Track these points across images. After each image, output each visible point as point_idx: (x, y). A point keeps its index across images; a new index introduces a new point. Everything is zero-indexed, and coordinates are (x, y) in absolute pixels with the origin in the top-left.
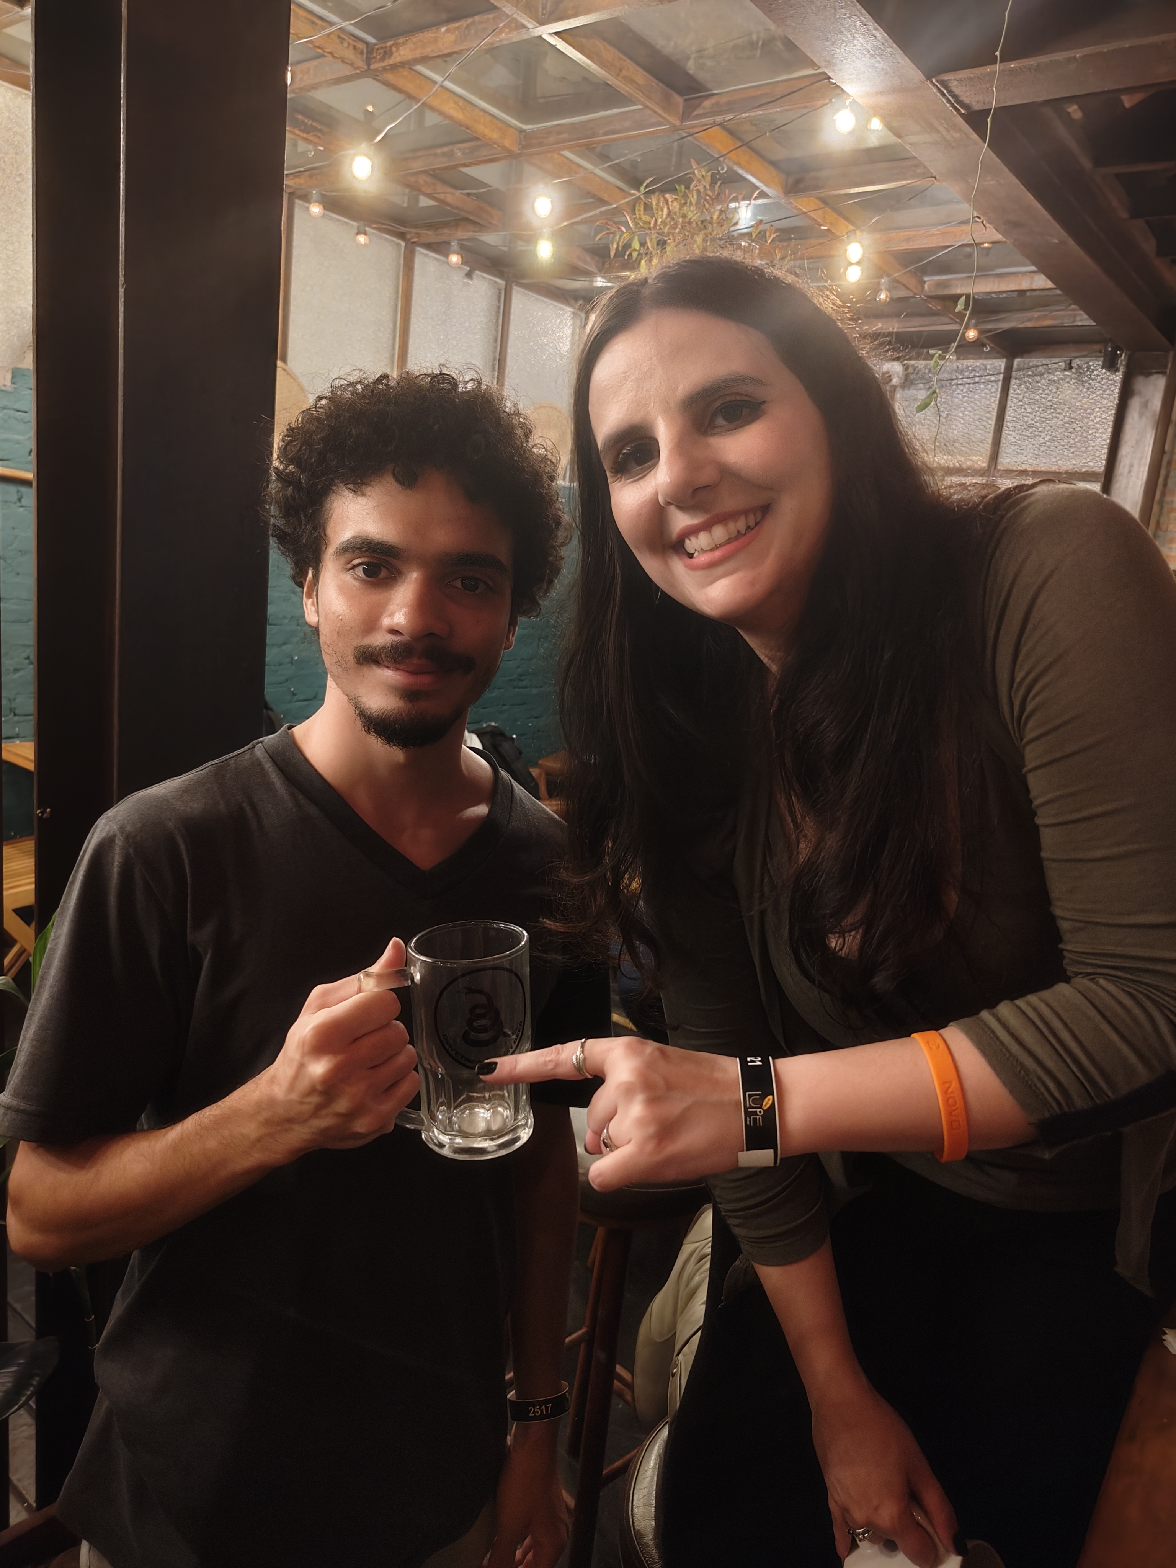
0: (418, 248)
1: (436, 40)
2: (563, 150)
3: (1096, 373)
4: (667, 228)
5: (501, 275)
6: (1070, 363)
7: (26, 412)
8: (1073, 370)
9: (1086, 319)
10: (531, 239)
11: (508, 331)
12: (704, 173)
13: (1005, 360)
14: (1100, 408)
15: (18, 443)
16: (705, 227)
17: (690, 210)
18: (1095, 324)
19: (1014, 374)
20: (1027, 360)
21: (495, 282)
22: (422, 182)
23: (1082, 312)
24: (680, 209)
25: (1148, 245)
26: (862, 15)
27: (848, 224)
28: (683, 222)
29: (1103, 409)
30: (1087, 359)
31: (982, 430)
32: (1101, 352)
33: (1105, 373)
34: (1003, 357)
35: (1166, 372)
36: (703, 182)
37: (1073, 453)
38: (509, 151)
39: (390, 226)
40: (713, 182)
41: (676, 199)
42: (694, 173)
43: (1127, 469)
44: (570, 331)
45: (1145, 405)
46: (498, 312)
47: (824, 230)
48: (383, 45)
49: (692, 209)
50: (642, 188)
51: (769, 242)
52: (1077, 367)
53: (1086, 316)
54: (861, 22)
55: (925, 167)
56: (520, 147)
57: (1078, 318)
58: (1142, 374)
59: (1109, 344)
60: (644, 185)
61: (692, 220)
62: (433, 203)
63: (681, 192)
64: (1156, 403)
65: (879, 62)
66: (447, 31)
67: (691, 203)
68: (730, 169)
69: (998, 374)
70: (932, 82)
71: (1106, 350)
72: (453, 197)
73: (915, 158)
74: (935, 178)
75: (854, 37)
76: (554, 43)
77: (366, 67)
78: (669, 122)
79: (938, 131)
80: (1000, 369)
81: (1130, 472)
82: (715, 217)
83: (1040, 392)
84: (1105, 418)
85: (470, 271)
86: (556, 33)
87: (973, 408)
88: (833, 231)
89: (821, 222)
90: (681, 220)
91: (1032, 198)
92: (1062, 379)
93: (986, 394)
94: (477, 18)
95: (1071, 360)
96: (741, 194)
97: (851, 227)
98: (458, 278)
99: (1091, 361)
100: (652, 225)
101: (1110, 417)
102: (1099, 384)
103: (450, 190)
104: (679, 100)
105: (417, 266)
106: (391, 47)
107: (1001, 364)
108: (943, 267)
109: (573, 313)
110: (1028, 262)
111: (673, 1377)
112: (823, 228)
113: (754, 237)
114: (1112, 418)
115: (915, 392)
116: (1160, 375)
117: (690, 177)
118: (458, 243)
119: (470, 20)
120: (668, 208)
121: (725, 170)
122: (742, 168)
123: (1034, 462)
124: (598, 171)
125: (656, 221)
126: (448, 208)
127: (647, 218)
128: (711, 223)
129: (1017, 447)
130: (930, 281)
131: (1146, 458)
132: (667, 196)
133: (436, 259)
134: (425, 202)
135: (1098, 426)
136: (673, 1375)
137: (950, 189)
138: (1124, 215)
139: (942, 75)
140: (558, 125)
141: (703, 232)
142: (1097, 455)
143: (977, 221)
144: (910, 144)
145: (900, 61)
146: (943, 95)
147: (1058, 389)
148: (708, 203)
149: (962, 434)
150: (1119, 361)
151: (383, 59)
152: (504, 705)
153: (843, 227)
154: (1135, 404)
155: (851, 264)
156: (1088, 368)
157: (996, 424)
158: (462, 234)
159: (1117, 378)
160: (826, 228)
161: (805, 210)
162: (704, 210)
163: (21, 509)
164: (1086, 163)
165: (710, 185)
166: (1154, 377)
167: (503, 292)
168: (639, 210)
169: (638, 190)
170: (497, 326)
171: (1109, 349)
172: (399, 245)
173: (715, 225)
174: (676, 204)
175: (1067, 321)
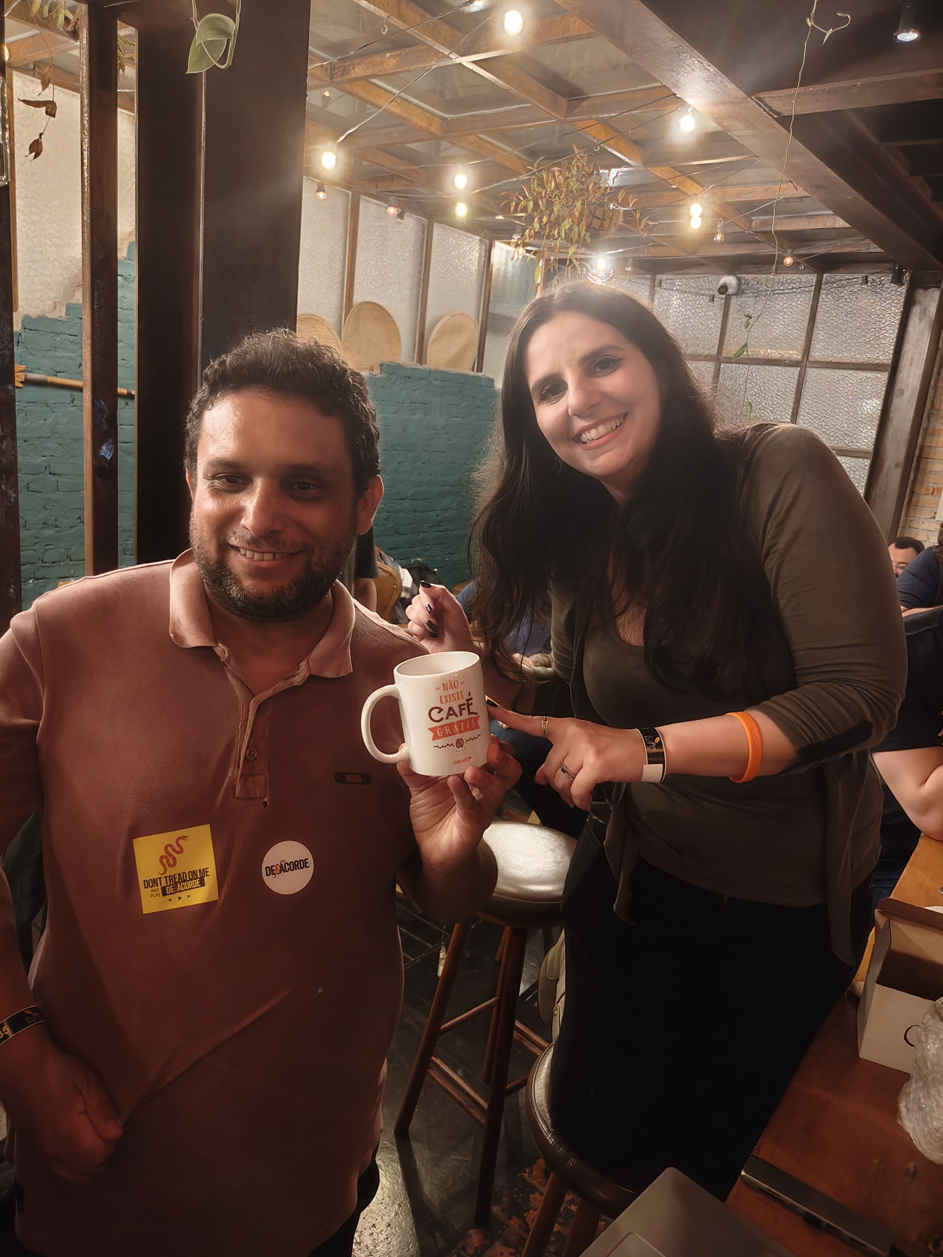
0: (362, 196)
1: (382, 63)
2: (480, 133)
3: (886, 286)
4: (554, 195)
5: (425, 215)
6: (866, 279)
7: (76, 336)
8: (869, 284)
9: (877, 248)
10: (452, 201)
11: (430, 257)
12: (582, 154)
13: (816, 275)
14: (889, 314)
15: (71, 358)
16: (583, 195)
17: (571, 182)
18: (883, 251)
19: (823, 286)
20: (833, 275)
21: (420, 219)
23: (872, 243)
24: (565, 180)
25: (925, 193)
26: (699, 57)
27: (692, 183)
28: (566, 191)
29: (892, 315)
30: (880, 275)
31: (798, 330)
32: (890, 270)
33: (893, 286)
34: (815, 272)
35: (940, 287)
36: (581, 161)
37: (868, 348)
38: (433, 134)
40: (589, 161)
41: (561, 172)
42: (575, 154)
43: (909, 362)
44: (477, 255)
45: (924, 312)
46: (422, 242)
48: (343, 64)
49: (573, 180)
50: (536, 164)
51: (631, 205)
52: (872, 281)
53: (876, 246)
54: (698, 61)
55: (749, 150)
56: (443, 131)
57: (870, 247)
58: (922, 287)
59: (898, 264)
60: (538, 161)
61: (573, 189)
63: (565, 165)
64: (933, 310)
65: (712, 86)
66: (391, 56)
67: (572, 176)
68: (602, 149)
69: (811, 286)
70: (751, 98)
71: (895, 268)
74: (757, 156)
75: (693, 70)
76: (471, 68)
77: (330, 80)
78: (556, 118)
79: (756, 128)
80: (813, 282)
81: (911, 364)
82: (590, 187)
83: (843, 300)
84: (893, 322)
85: (401, 212)
86: (473, 62)
87: (791, 312)
88: (681, 189)
89: (672, 184)
90: (565, 189)
91: (830, 170)
92: (860, 290)
93: (801, 301)
94: (413, 48)
95: (867, 276)
96: (611, 165)
99: (882, 276)
100: (543, 194)
101: (896, 321)
102: (889, 295)
104: (563, 101)
105: (361, 209)
106: (349, 65)
107: (813, 278)
109: (480, 240)
110: (826, 207)
112: (673, 186)
113: (620, 201)
114: (898, 322)
115: (746, 299)
116: (936, 289)
117: (572, 156)
119: (408, 50)
120: (555, 181)
121: (599, 149)
122: (611, 148)
123: (839, 355)
125: (546, 191)
126: (387, 170)
127: (540, 189)
128: (587, 191)
129: (824, 343)
130: (757, 220)
131: (924, 354)
132: (555, 169)
133: (375, 203)
135: (887, 327)
137: (769, 163)
138: (905, 173)
139: (759, 94)
140: (472, 115)
141: (581, 198)
142: (886, 350)
143: (788, 183)
145: (727, 85)
146: (760, 106)
147: (856, 298)
148: (585, 176)
149: (782, 333)
150: (904, 278)
151: (343, 75)
152: (427, 545)
153: (690, 187)
154: (916, 311)
155: (693, 218)
156: (881, 282)
157: (808, 325)
158: (397, 187)
159: (903, 290)
160: (675, 187)
161: (659, 175)
162: (582, 182)
163: (74, 408)
164: (874, 139)
165: (587, 164)
166: (930, 290)
167: (426, 227)
168: (534, 184)
169: (533, 167)
170: (422, 253)
171: (897, 268)
172: (347, 194)
173: (590, 193)
174: (561, 177)
175: (862, 248)
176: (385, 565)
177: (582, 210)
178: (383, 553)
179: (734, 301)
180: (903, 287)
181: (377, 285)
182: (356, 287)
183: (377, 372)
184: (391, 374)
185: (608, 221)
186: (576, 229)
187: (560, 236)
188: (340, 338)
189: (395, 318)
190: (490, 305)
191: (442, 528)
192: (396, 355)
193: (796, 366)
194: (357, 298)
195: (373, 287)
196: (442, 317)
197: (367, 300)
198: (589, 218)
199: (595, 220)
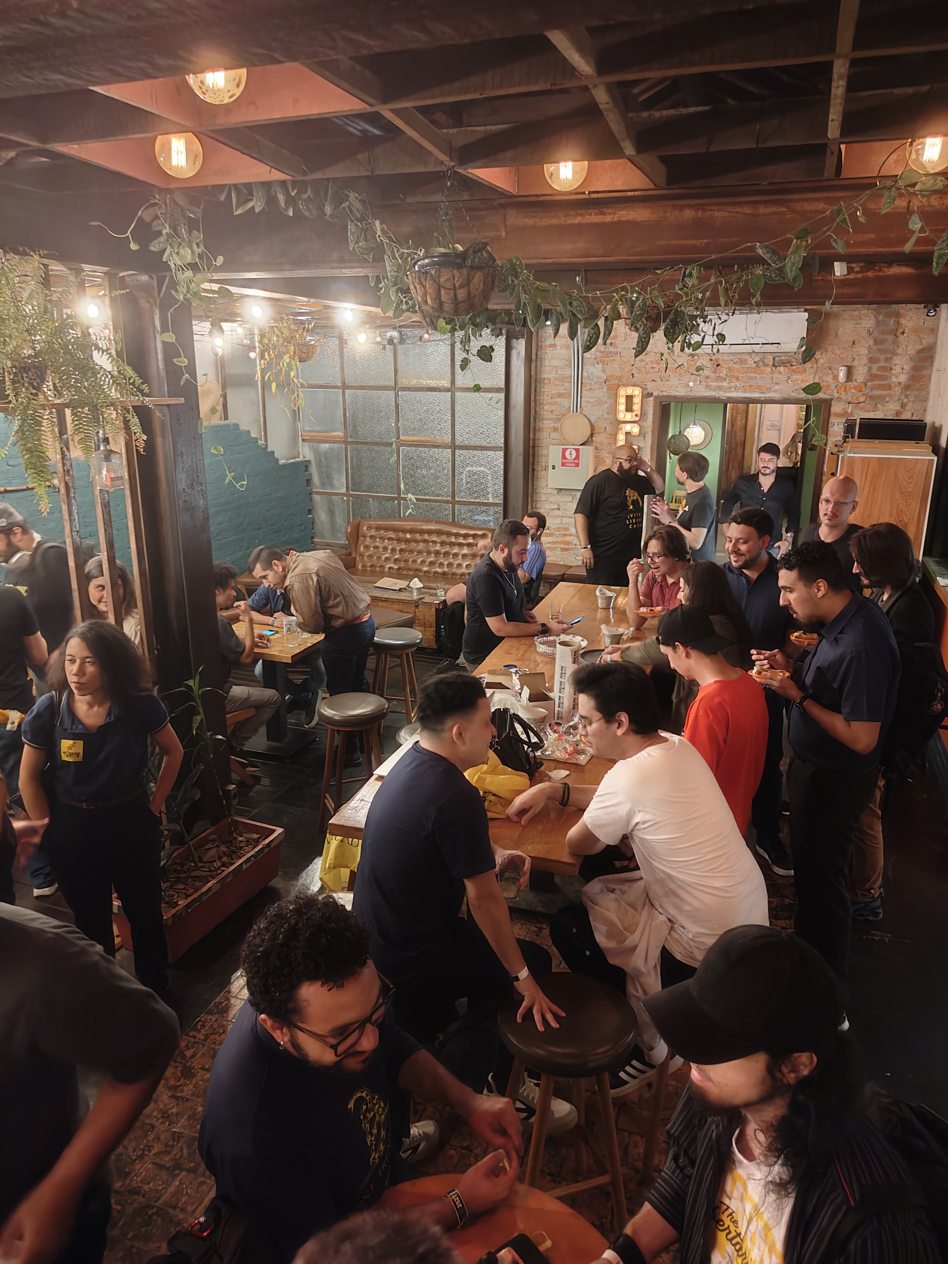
29: (501, 355)
31: (445, 367)
35: (525, 337)
37: (490, 378)
45: (519, 354)
58: (514, 338)
64: (523, 352)
81: (517, 388)
114: (504, 360)
115: (407, 346)
116: (523, 339)
131: (523, 380)
135: (499, 364)
142: (501, 379)
149: (436, 369)
150: (502, 331)
154: (514, 353)
157: (451, 364)
159: (503, 340)
166: (520, 340)
179: (399, 347)
180: (504, 337)
191: (220, 538)
193: (448, 391)
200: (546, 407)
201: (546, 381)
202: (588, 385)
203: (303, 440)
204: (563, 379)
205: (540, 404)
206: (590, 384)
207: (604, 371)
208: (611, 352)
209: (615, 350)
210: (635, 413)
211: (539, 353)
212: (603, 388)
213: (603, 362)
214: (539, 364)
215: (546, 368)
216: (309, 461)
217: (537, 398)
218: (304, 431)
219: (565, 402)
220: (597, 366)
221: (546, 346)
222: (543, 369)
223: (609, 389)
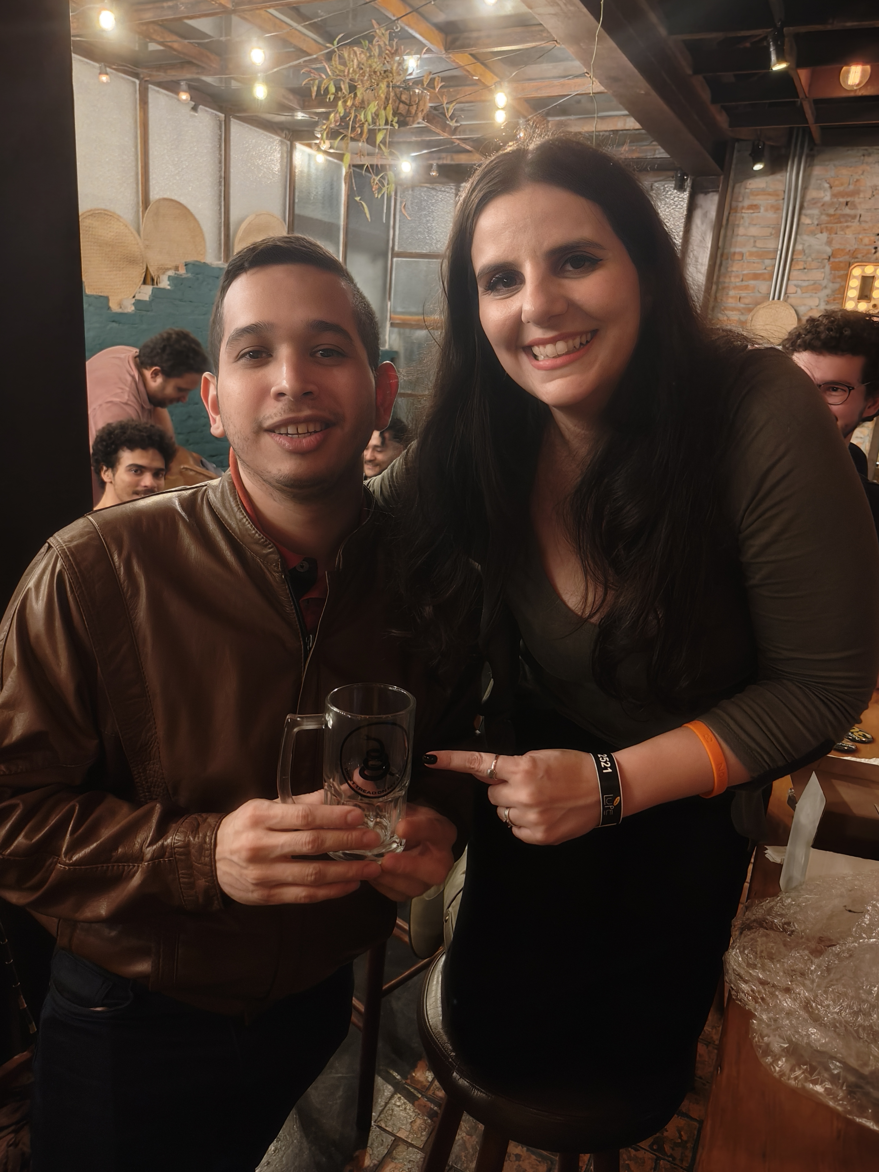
0: (150, 86)
2: (269, 8)
3: (669, 193)
4: (358, 75)
5: (221, 109)
6: (652, 186)
9: (663, 153)
10: (249, 83)
11: (229, 155)
12: (383, 32)
14: (674, 218)
16: (387, 77)
17: (374, 62)
18: (669, 156)
21: (216, 115)
22: (152, 31)
23: (659, 147)
24: (367, 61)
25: (705, 94)
27: (495, 77)
28: (370, 71)
29: (676, 219)
30: (663, 183)
32: (673, 177)
33: (677, 193)
35: (718, 191)
36: (383, 39)
38: (224, 6)
39: (129, 67)
40: (391, 39)
41: (362, 52)
42: (375, 31)
44: (279, 156)
45: (705, 215)
46: (220, 139)
47: (476, 79)
49: (375, 60)
50: (335, 42)
51: (437, 90)
52: (656, 189)
53: (662, 150)
55: (548, 32)
56: (234, 4)
57: (657, 152)
58: (702, 193)
59: (679, 172)
60: (337, 39)
61: (376, 70)
62: (161, 48)
63: (366, 46)
64: (713, 214)
67: (374, 56)
68: (402, 28)
71: (677, 176)
72: (178, 44)
73: (541, 24)
74: (556, 41)
79: (558, 5)
81: (696, 262)
82: (394, 68)
84: (678, 225)
85: (195, 105)
88: (483, 81)
89: (473, 73)
90: (368, 69)
91: (626, 59)
95: (652, 184)
96: (413, 50)
97: (498, 79)
98: (186, 111)
99: (665, 184)
100: (346, 73)
102: (672, 201)
103: (179, 39)
105: (150, 100)
108: (563, 110)
109: (281, 141)
110: (621, 106)
111: (446, 922)
112: (474, 78)
113: (425, 86)
114: (682, 225)
116: (715, 193)
117: (373, 35)
118: (186, 83)
120: (357, 60)
121: (399, 29)
122: (412, 28)
124: (300, 28)
125: (349, 70)
126: (175, 53)
127: (342, 67)
128: (391, 72)
131: (707, 252)
132: (355, 48)
133: (166, 94)
134: (153, 47)
136: (446, 921)
137: (568, 50)
138: (689, 71)
141: (386, 80)
143: (586, 76)
144: (539, 14)
148: (389, 56)
150: (686, 184)
153: (490, 79)
154: (698, 215)
155: (498, 109)
156: (664, 189)
158: (188, 75)
159: (685, 196)
160: (477, 78)
161: (463, 65)
162: (385, 62)
164: (664, 33)
165: (389, 42)
166: (711, 194)
167: (223, 123)
168: (335, 61)
169: (333, 44)
170: (220, 151)
171: (679, 175)
172: (134, 83)
173: (395, 74)
174: (363, 56)
175: (649, 154)
176: (207, 471)
177: (388, 93)
178: (204, 460)
180: (685, 193)
181: (175, 181)
182: (152, 182)
183: (182, 271)
184: (197, 274)
185: (415, 107)
186: (383, 113)
187: (366, 121)
188: (139, 234)
189: (197, 217)
190: (296, 206)
192: (202, 255)
194: (155, 195)
195: (171, 184)
196: (247, 216)
197: (165, 196)
198: (395, 102)
199: (402, 106)
200: (732, 293)
201: (737, 257)
202: (802, 263)
203: (392, 325)
204: (762, 255)
205: (723, 288)
206: (805, 262)
207: (829, 242)
208: (844, 216)
209: (852, 212)
210: (873, 303)
211: (731, 218)
212: (824, 267)
213: (830, 231)
214: (729, 233)
215: (739, 239)
216: (396, 353)
217: (721, 280)
218: (395, 312)
219: (762, 286)
220: (819, 236)
221: (743, 208)
222: (734, 240)
223: (833, 269)
